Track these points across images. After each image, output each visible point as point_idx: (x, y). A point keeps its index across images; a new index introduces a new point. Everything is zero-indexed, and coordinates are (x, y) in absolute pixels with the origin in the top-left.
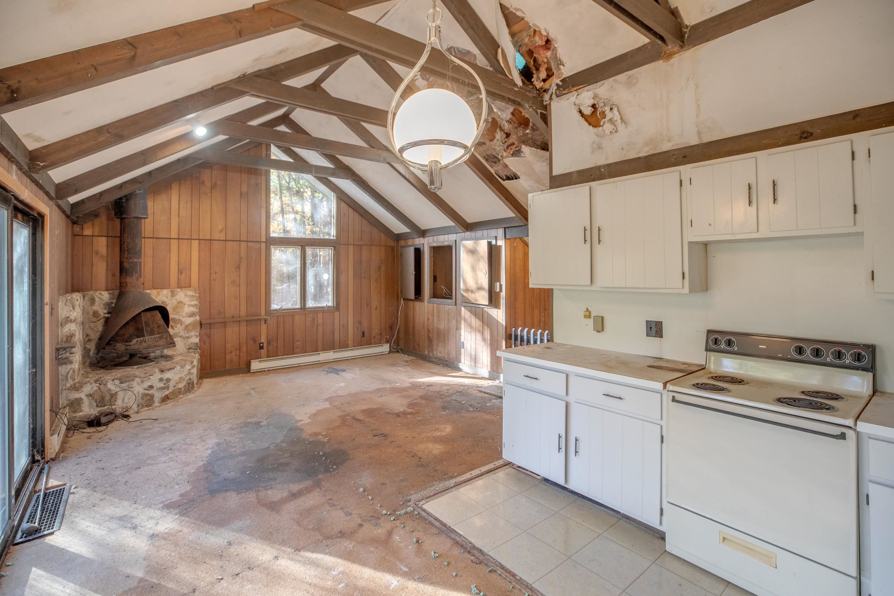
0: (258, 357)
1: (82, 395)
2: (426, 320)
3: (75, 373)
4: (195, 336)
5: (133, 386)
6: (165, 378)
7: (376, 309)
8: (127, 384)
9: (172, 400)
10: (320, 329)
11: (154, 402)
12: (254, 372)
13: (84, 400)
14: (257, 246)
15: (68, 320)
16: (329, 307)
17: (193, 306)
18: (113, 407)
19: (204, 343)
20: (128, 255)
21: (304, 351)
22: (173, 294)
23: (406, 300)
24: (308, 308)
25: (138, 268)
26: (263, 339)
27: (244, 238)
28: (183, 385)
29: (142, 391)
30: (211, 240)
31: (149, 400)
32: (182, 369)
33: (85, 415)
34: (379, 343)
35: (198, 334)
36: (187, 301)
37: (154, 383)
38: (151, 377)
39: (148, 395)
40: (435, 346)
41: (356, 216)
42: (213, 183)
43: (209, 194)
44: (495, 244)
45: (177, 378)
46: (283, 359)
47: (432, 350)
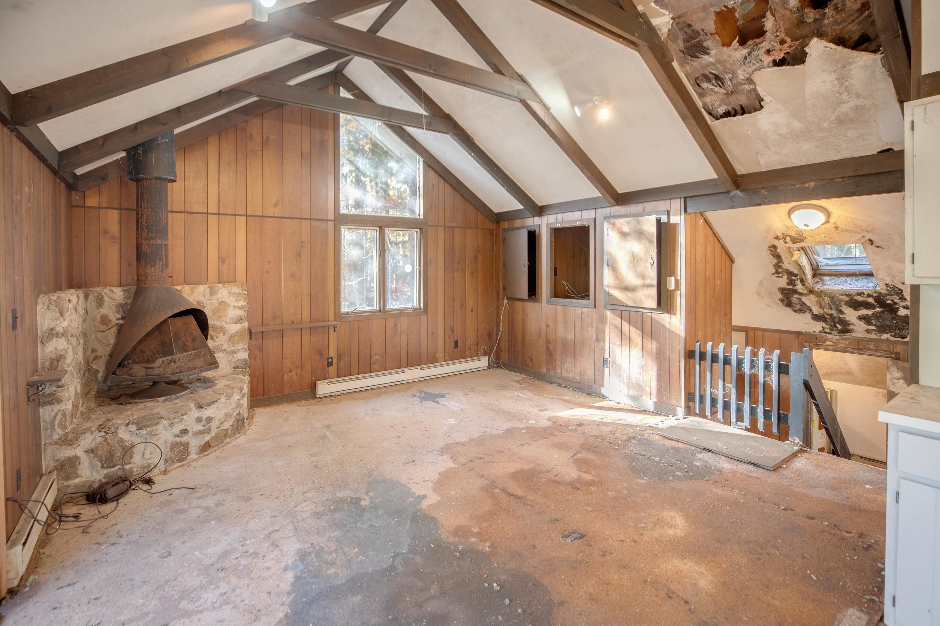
1: (79, 452)
2: (544, 326)
3: (65, 418)
4: (243, 350)
5: (157, 433)
6: (204, 417)
7: (472, 311)
8: (149, 429)
9: (216, 448)
10: (404, 337)
11: (189, 453)
12: (321, 398)
13: (82, 460)
14: (324, 225)
15: (52, 334)
17: (239, 308)
18: (127, 467)
19: (255, 359)
20: (148, 233)
21: (384, 367)
22: (213, 291)
23: (513, 299)
24: (388, 311)
25: (164, 253)
26: (332, 353)
27: (306, 215)
28: (231, 424)
29: (171, 439)
30: (262, 217)
31: (181, 451)
32: (228, 401)
33: (84, 482)
34: (475, 355)
35: (246, 347)
36: (231, 300)
37: (188, 425)
38: (185, 417)
39: (180, 444)
40: (558, 363)
41: (448, 188)
42: (264, 138)
43: (260, 153)
44: (666, 221)
45: (221, 414)
46: (357, 379)
47: (555, 368)
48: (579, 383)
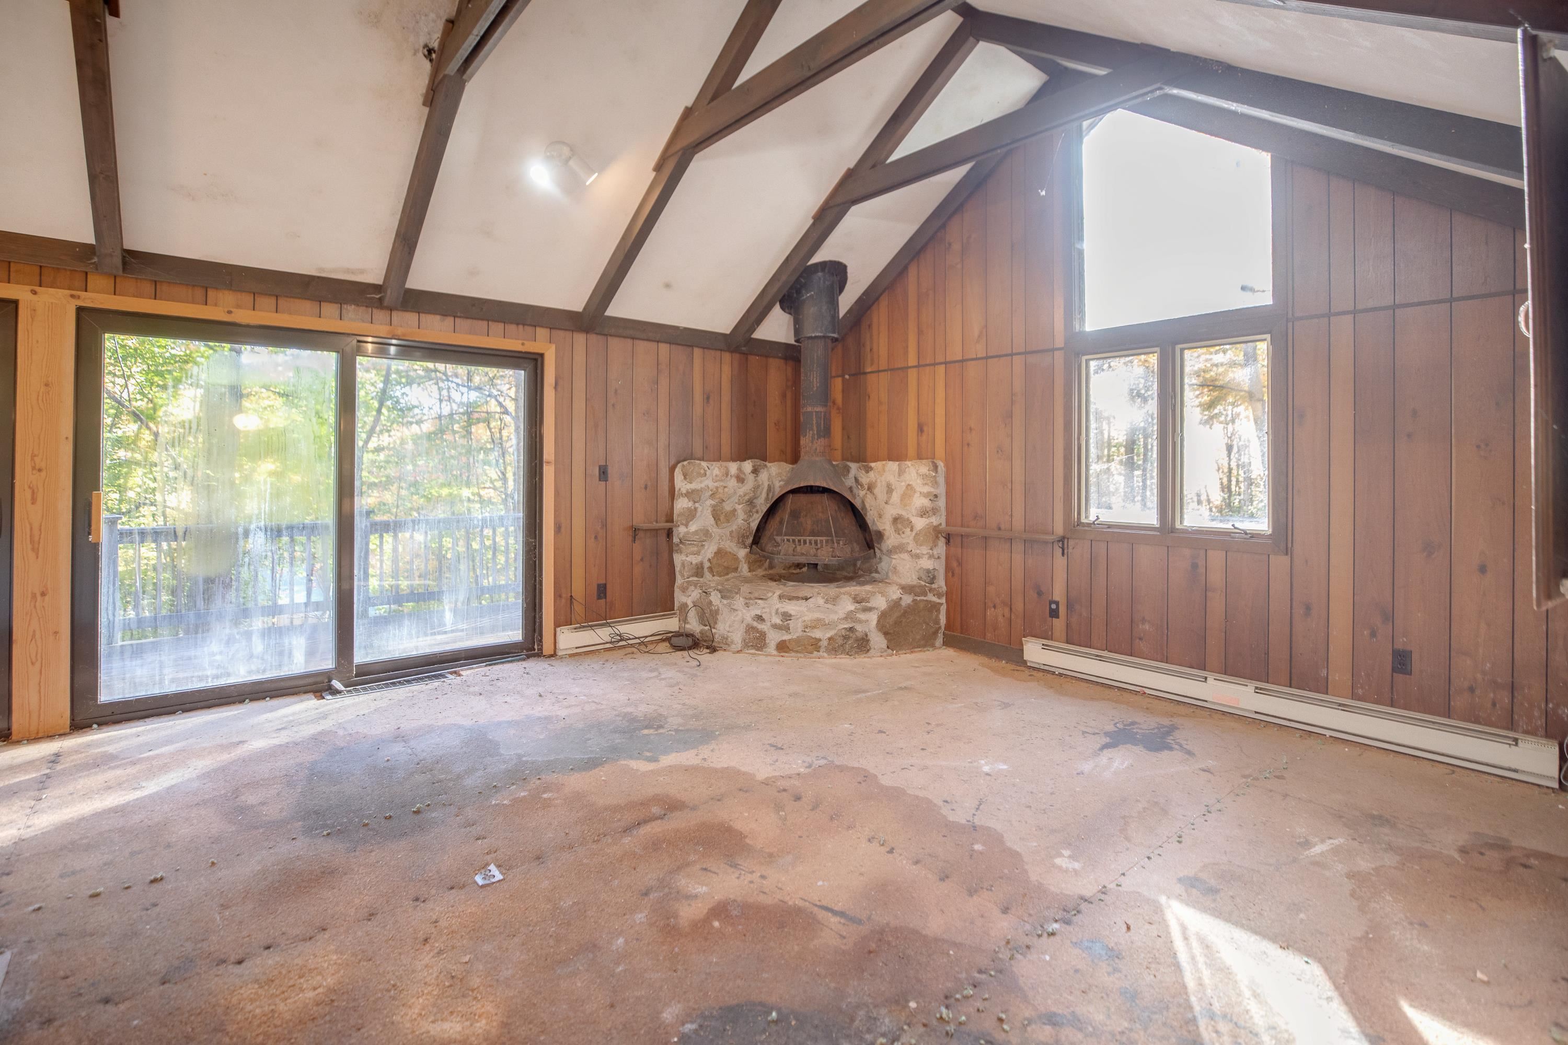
0: (1045, 635)
1: (690, 602)
3: (685, 569)
4: (927, 556)
5: (735, 607)
6: (783, 611)
8: (728, 601)
9: (798, 655)
10: (1218, 601)
11: (765, 644)
12: (1028, 667)
13: (690, 609)
14: (1044, 357)
15: (680, 494)
16: (1254, 535)
17: (925, 495)
18: (714, 631)
21: (1165, 656)
22: (901, 472)
24: (1183, 531)
26: (1058, 593)
27: (1019, 345)
28: (828, 635)
29: (749, 620)
30: (962, 361)
31: (758, 639)
32: (830, 606)
33: (690, 629)
35: (941, 553)
36: (917, 484)
37: (766, 613)
38: (759, 601)
39: (757, 630)
42: (964, 241)
43: (959, 267)
45: (809, 617)
46: (1100, 658)
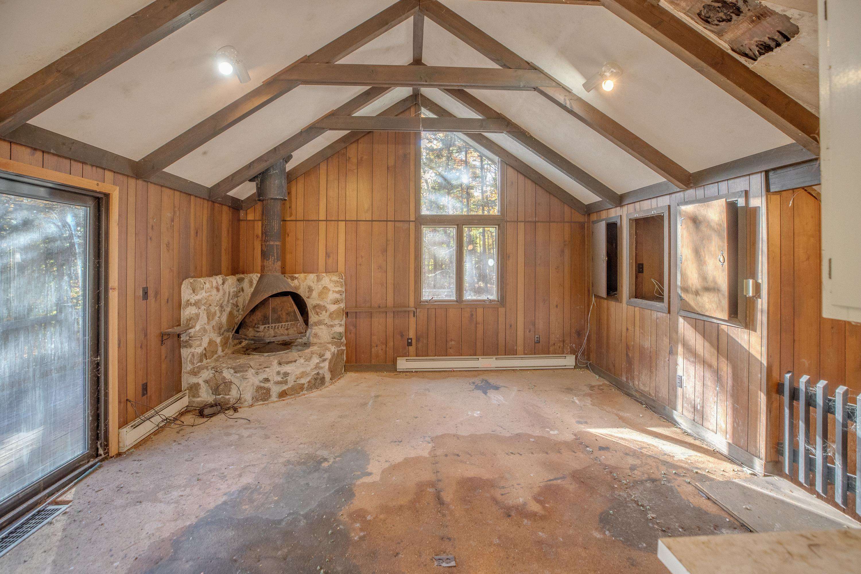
0: (405, 355)
1: (201, 381)
2: (624, 330)
3: (194, 358)
4: (338, 325)
5: (246, 377)
6: (282, 372)
7: (557, 306)
8: (241, 374)
9: (292, 396)
10: (480, 327)
11: (270, 396)
12: (400, 372)
13: (201, 386)
14: (406, 225)
15: (189, 304)
16: (491, 301)
17: (337, 292)
18: (227, 397)
19: (351, 333)
20: (265, 237)
21: (460, 353)
22: (319, 279)
23: (597, 297)
24: (465, 301)
25: (275, 251)
26: (412, 334)
27: (391, 217)
28: (308, 380)
29: (257, 383)
30: (357, 221)
31: (264, 394)
32: (307, 363)
33: (202, 401)
34: (561, 352)
35: (343, 322)
36: (331, 286)
37: (270, 375)
38: (267, 369)
39: (264, 388)
40: (636, 373)
41: (529, 183)
42: (359, 159)
43: (355, 171)
44: (744, 204)
45: (298, 372)
46: (433, 360)
47: (633, 378)
48: (654, 401)
